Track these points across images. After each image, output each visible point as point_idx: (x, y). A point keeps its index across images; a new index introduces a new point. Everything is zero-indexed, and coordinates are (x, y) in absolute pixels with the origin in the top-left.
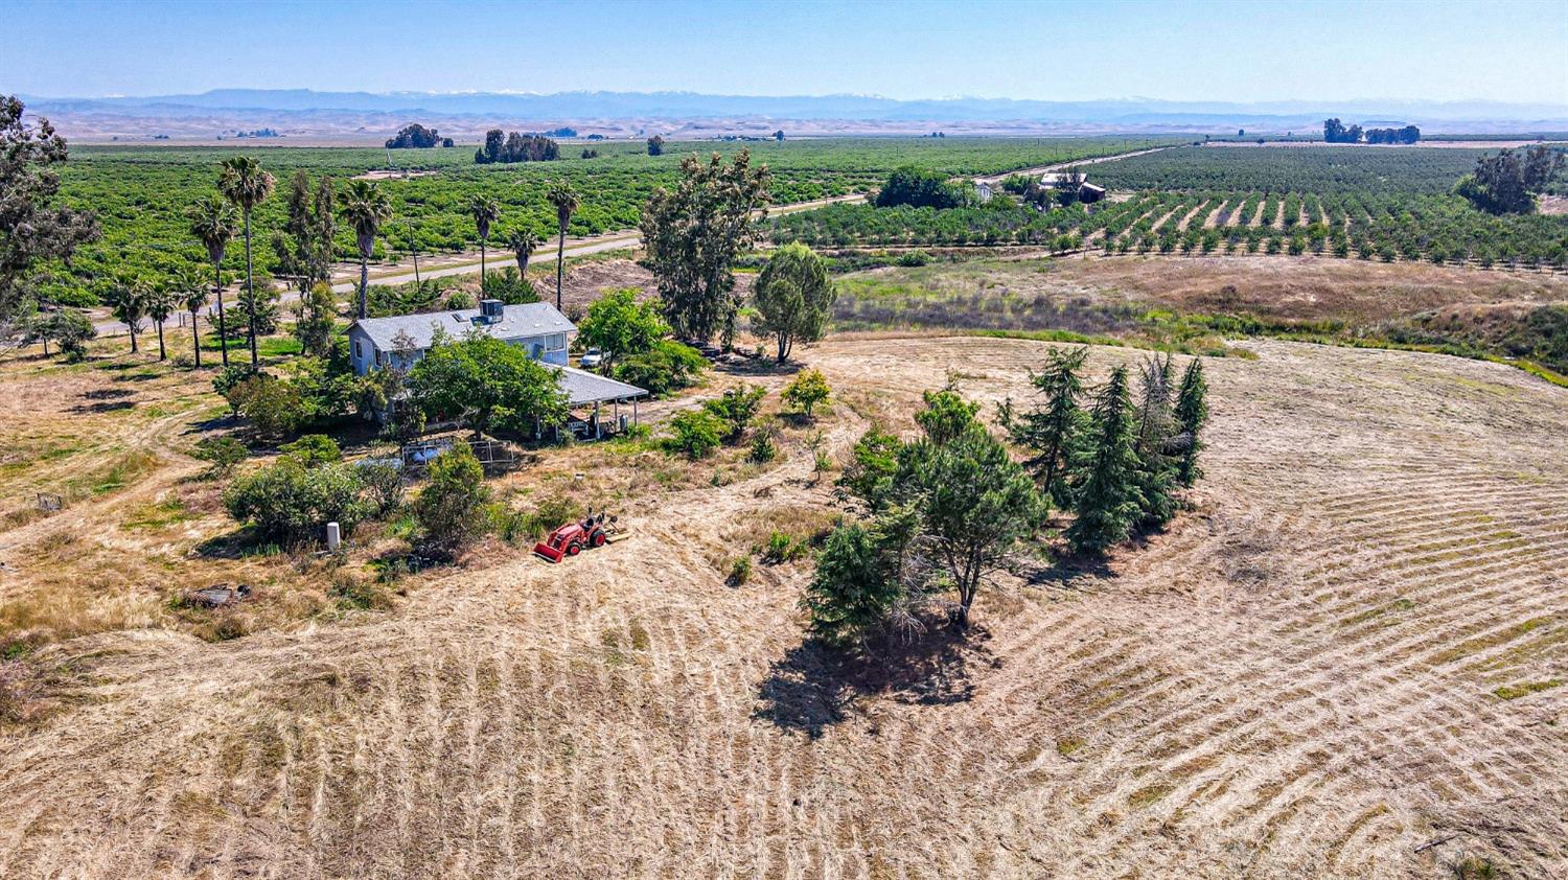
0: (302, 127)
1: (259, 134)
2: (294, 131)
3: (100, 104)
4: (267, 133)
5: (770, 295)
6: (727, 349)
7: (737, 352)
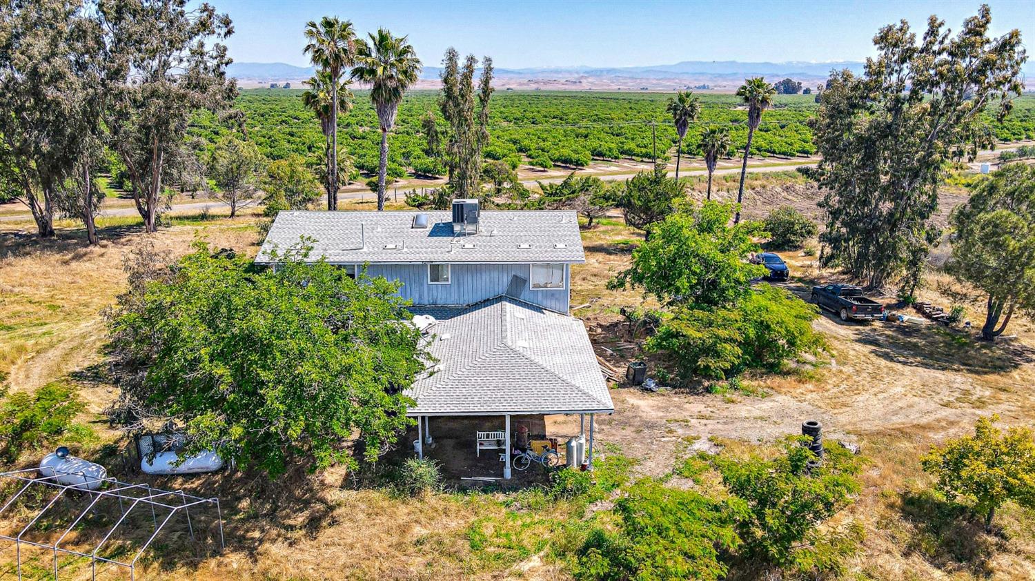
0: (725, 83)
1: (699, 88)
2: (720, 86)
3: (620, 71)
4: (704, 87)
5: (978, 234)
6: (904, 302)
7: (919, 309)
